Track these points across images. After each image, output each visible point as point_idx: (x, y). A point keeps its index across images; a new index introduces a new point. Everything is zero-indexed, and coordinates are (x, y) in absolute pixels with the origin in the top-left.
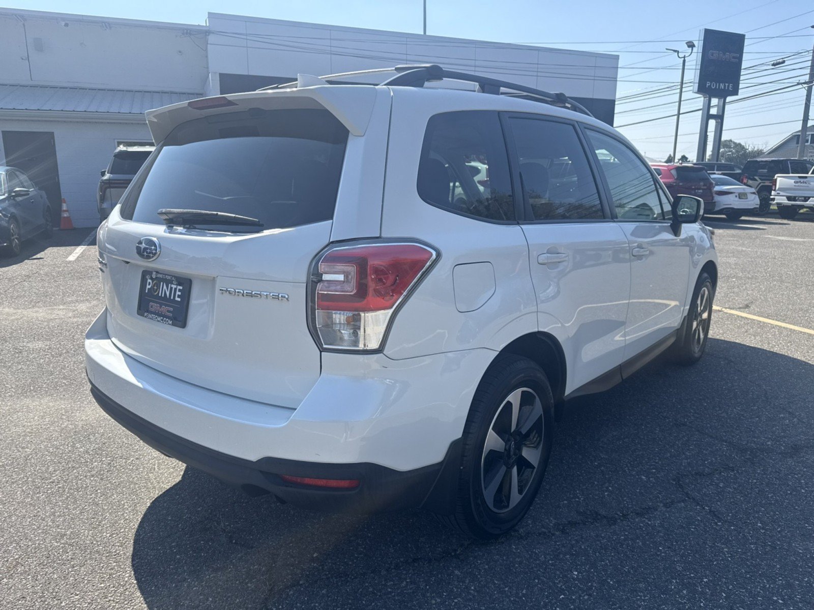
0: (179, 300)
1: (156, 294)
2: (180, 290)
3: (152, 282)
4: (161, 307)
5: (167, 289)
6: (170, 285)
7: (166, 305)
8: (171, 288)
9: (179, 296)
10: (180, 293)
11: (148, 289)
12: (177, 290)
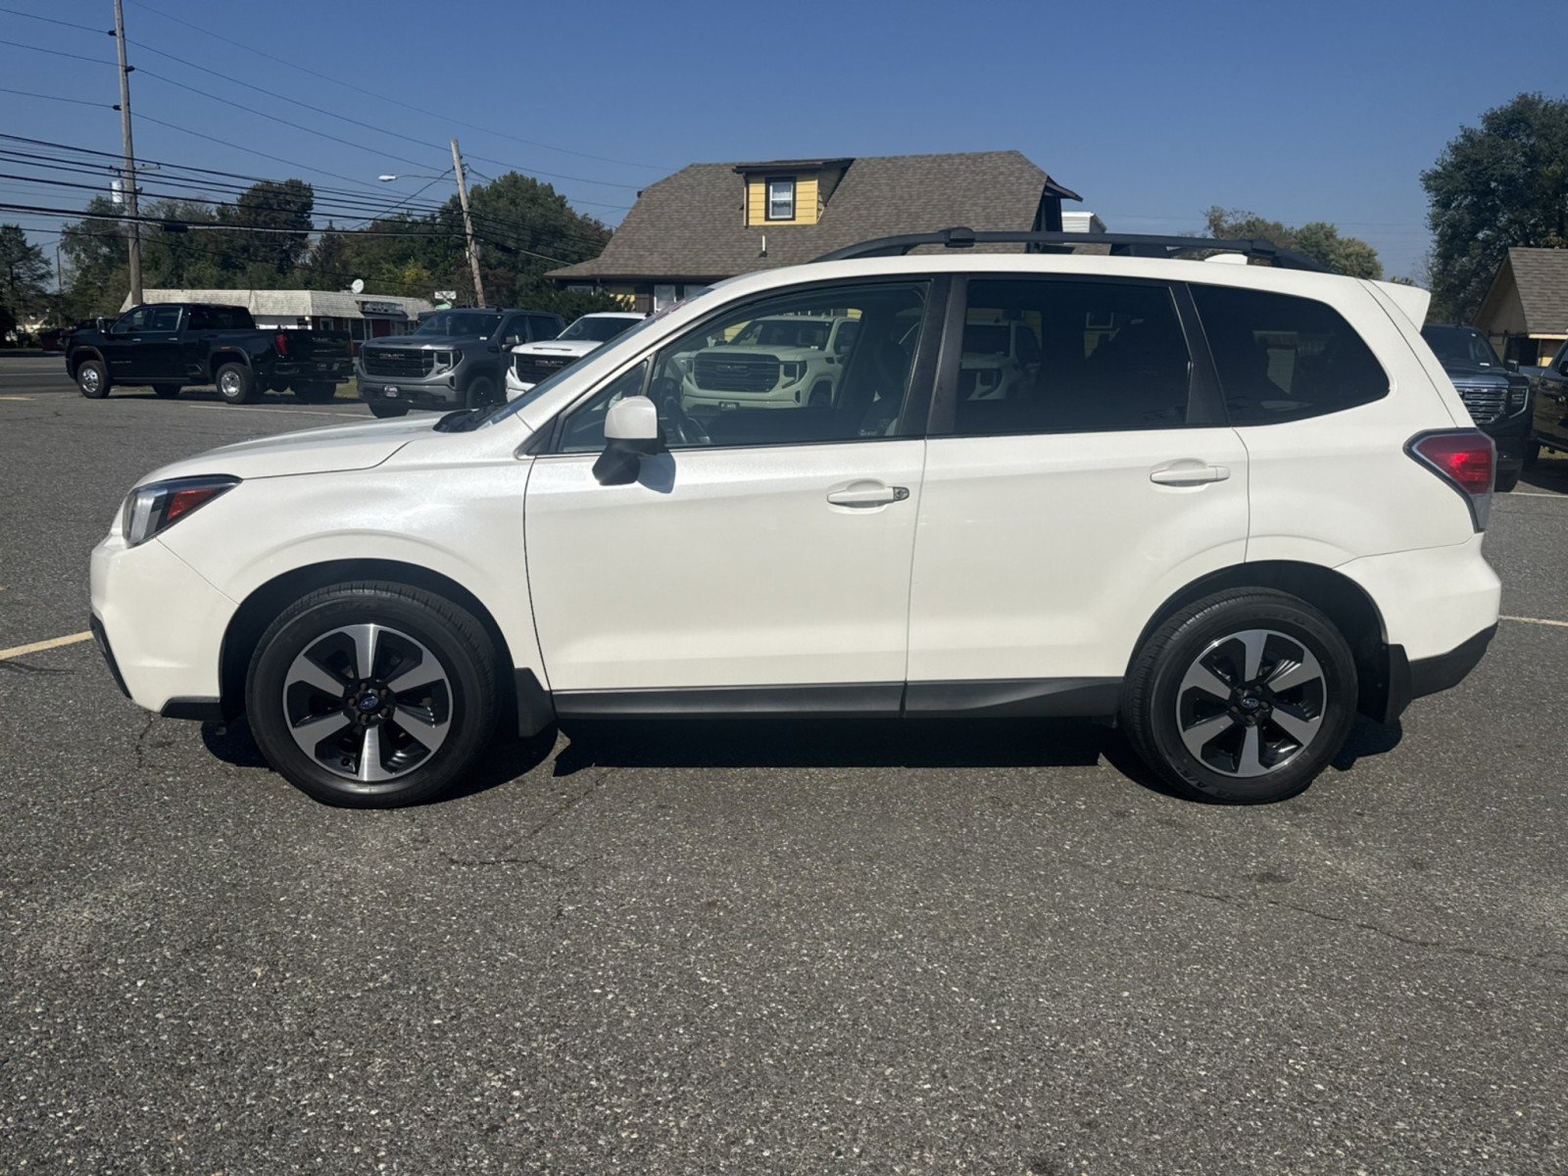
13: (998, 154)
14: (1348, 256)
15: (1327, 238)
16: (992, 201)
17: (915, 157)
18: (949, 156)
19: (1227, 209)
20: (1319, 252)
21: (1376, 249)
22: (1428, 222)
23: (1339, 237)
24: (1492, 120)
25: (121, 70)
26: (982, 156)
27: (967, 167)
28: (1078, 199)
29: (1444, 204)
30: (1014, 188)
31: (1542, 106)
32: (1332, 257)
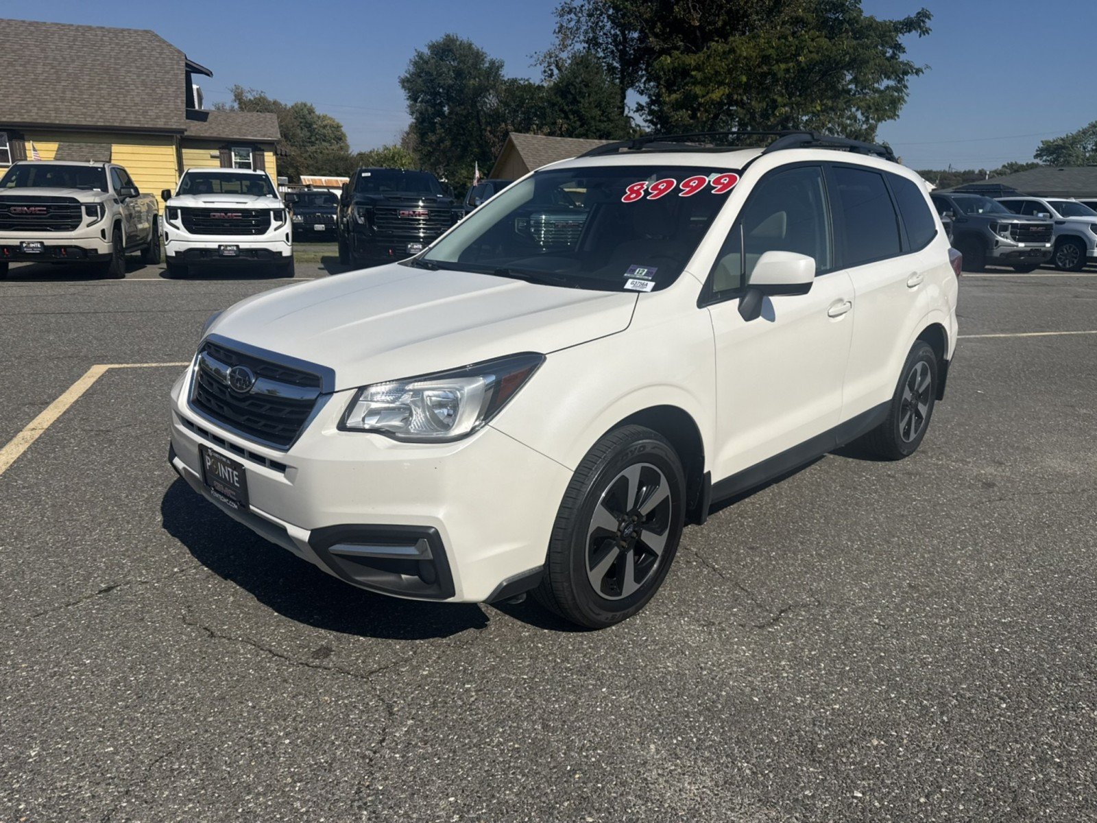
13: (136, 31)
14: (325, 127)
15: (310, 114)
16: (143, 70)
17: (57, 24)
18: (90, 28)
19: (247, 89)
20: (306, 122)
21: (341, 123)
22: (408, 110)
23: (317, 113)
24: (433, 47)
26: (123, 30)
27: (111, 39)
28: (209, 74)
29: (414, 98)
30: (160, 60)
31: (458, 43)
32: (315, 126)
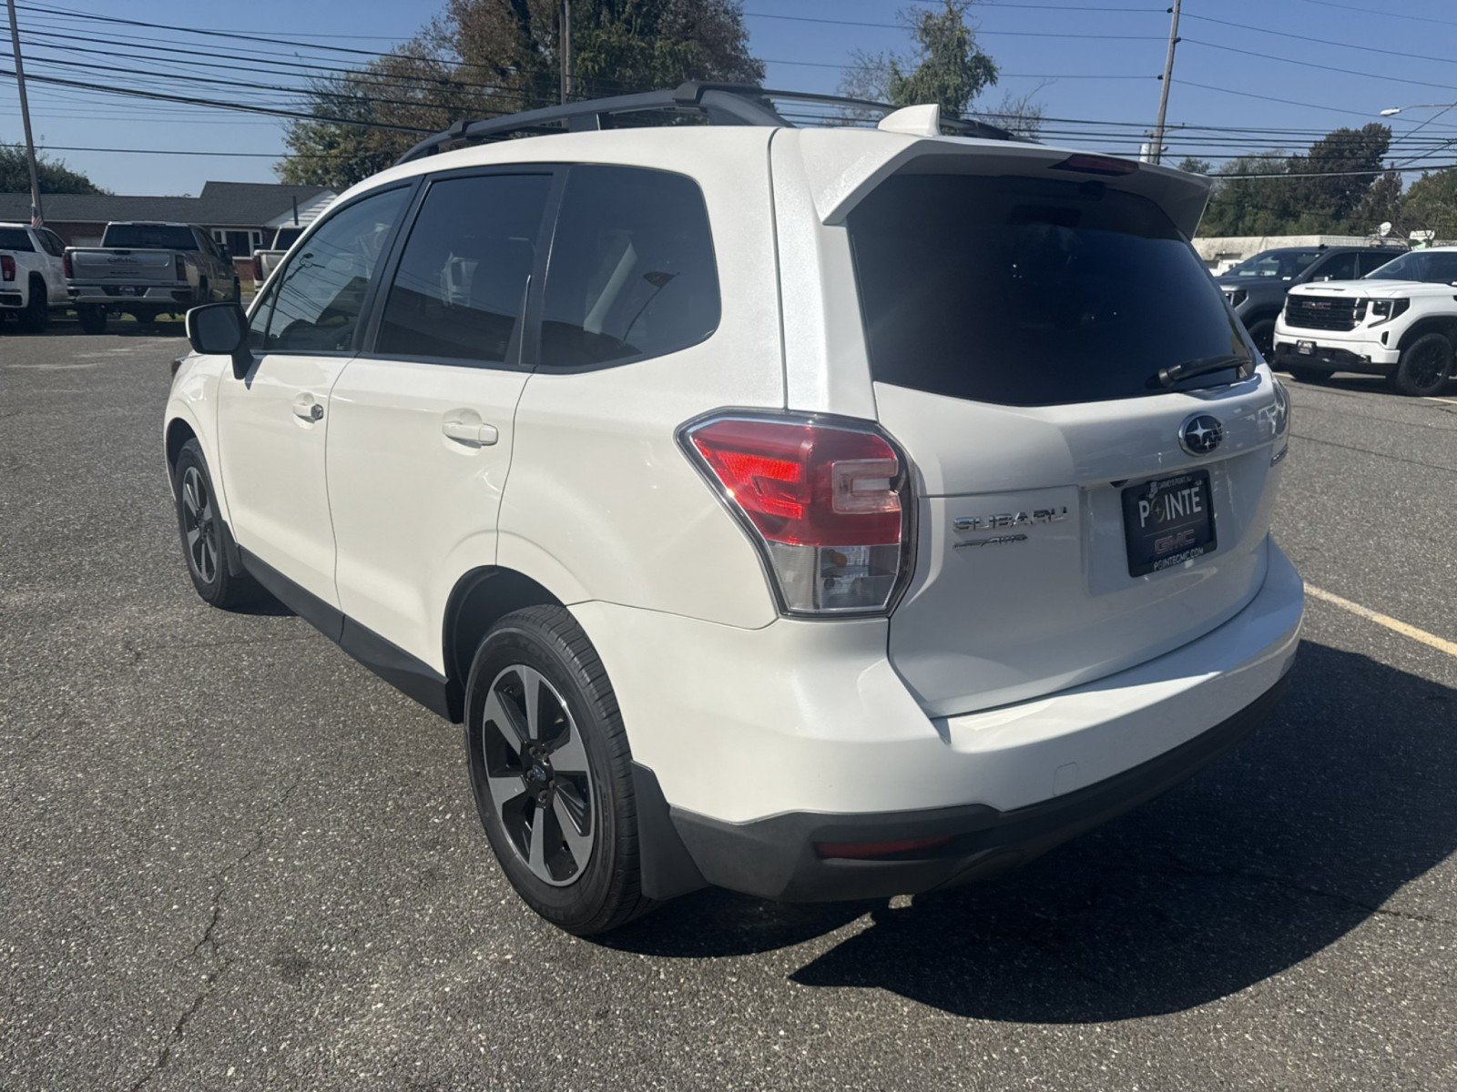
0: (1199, 509)
1: (1161, 520)
2: (1196, 494)
3: (1150, 504)
4: (1175, 537)
5: (1178, 503)
6: (1179, 493)
7: (1182, 530)
8: (1183, 497)
9: (1198, 504)
10: (1198, 499)
11: (1145, 518)
12: (1193, 495)
25: (1170, 41)
